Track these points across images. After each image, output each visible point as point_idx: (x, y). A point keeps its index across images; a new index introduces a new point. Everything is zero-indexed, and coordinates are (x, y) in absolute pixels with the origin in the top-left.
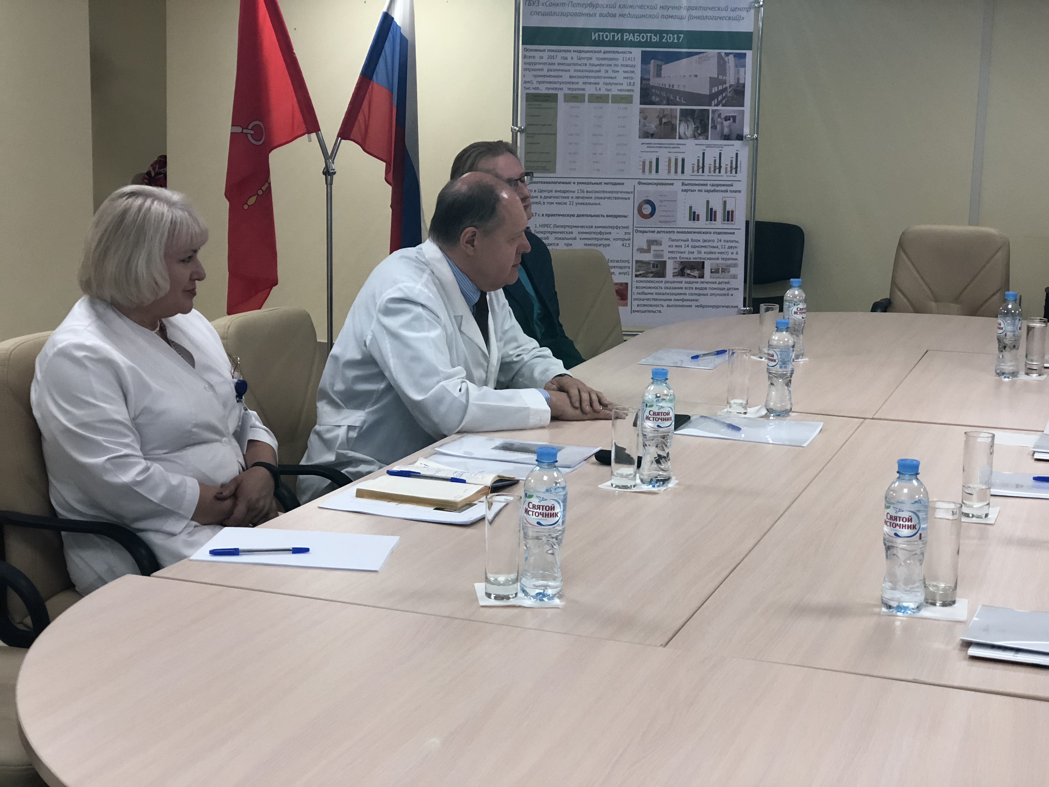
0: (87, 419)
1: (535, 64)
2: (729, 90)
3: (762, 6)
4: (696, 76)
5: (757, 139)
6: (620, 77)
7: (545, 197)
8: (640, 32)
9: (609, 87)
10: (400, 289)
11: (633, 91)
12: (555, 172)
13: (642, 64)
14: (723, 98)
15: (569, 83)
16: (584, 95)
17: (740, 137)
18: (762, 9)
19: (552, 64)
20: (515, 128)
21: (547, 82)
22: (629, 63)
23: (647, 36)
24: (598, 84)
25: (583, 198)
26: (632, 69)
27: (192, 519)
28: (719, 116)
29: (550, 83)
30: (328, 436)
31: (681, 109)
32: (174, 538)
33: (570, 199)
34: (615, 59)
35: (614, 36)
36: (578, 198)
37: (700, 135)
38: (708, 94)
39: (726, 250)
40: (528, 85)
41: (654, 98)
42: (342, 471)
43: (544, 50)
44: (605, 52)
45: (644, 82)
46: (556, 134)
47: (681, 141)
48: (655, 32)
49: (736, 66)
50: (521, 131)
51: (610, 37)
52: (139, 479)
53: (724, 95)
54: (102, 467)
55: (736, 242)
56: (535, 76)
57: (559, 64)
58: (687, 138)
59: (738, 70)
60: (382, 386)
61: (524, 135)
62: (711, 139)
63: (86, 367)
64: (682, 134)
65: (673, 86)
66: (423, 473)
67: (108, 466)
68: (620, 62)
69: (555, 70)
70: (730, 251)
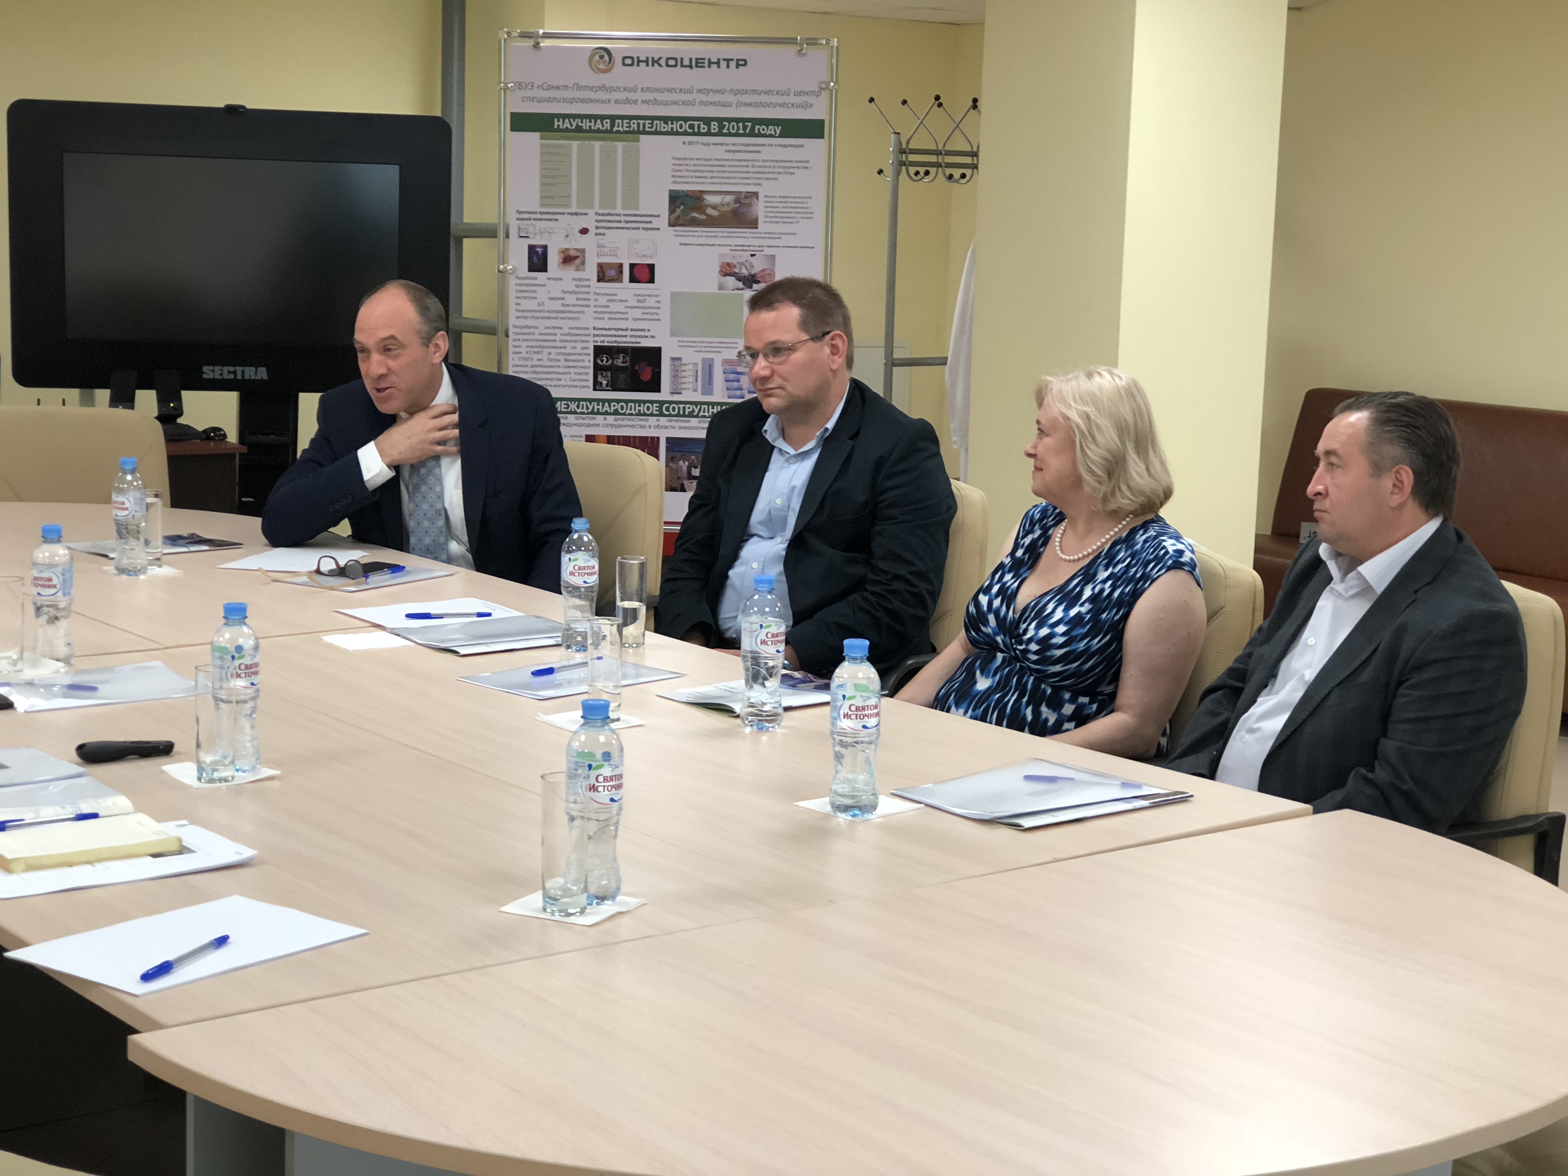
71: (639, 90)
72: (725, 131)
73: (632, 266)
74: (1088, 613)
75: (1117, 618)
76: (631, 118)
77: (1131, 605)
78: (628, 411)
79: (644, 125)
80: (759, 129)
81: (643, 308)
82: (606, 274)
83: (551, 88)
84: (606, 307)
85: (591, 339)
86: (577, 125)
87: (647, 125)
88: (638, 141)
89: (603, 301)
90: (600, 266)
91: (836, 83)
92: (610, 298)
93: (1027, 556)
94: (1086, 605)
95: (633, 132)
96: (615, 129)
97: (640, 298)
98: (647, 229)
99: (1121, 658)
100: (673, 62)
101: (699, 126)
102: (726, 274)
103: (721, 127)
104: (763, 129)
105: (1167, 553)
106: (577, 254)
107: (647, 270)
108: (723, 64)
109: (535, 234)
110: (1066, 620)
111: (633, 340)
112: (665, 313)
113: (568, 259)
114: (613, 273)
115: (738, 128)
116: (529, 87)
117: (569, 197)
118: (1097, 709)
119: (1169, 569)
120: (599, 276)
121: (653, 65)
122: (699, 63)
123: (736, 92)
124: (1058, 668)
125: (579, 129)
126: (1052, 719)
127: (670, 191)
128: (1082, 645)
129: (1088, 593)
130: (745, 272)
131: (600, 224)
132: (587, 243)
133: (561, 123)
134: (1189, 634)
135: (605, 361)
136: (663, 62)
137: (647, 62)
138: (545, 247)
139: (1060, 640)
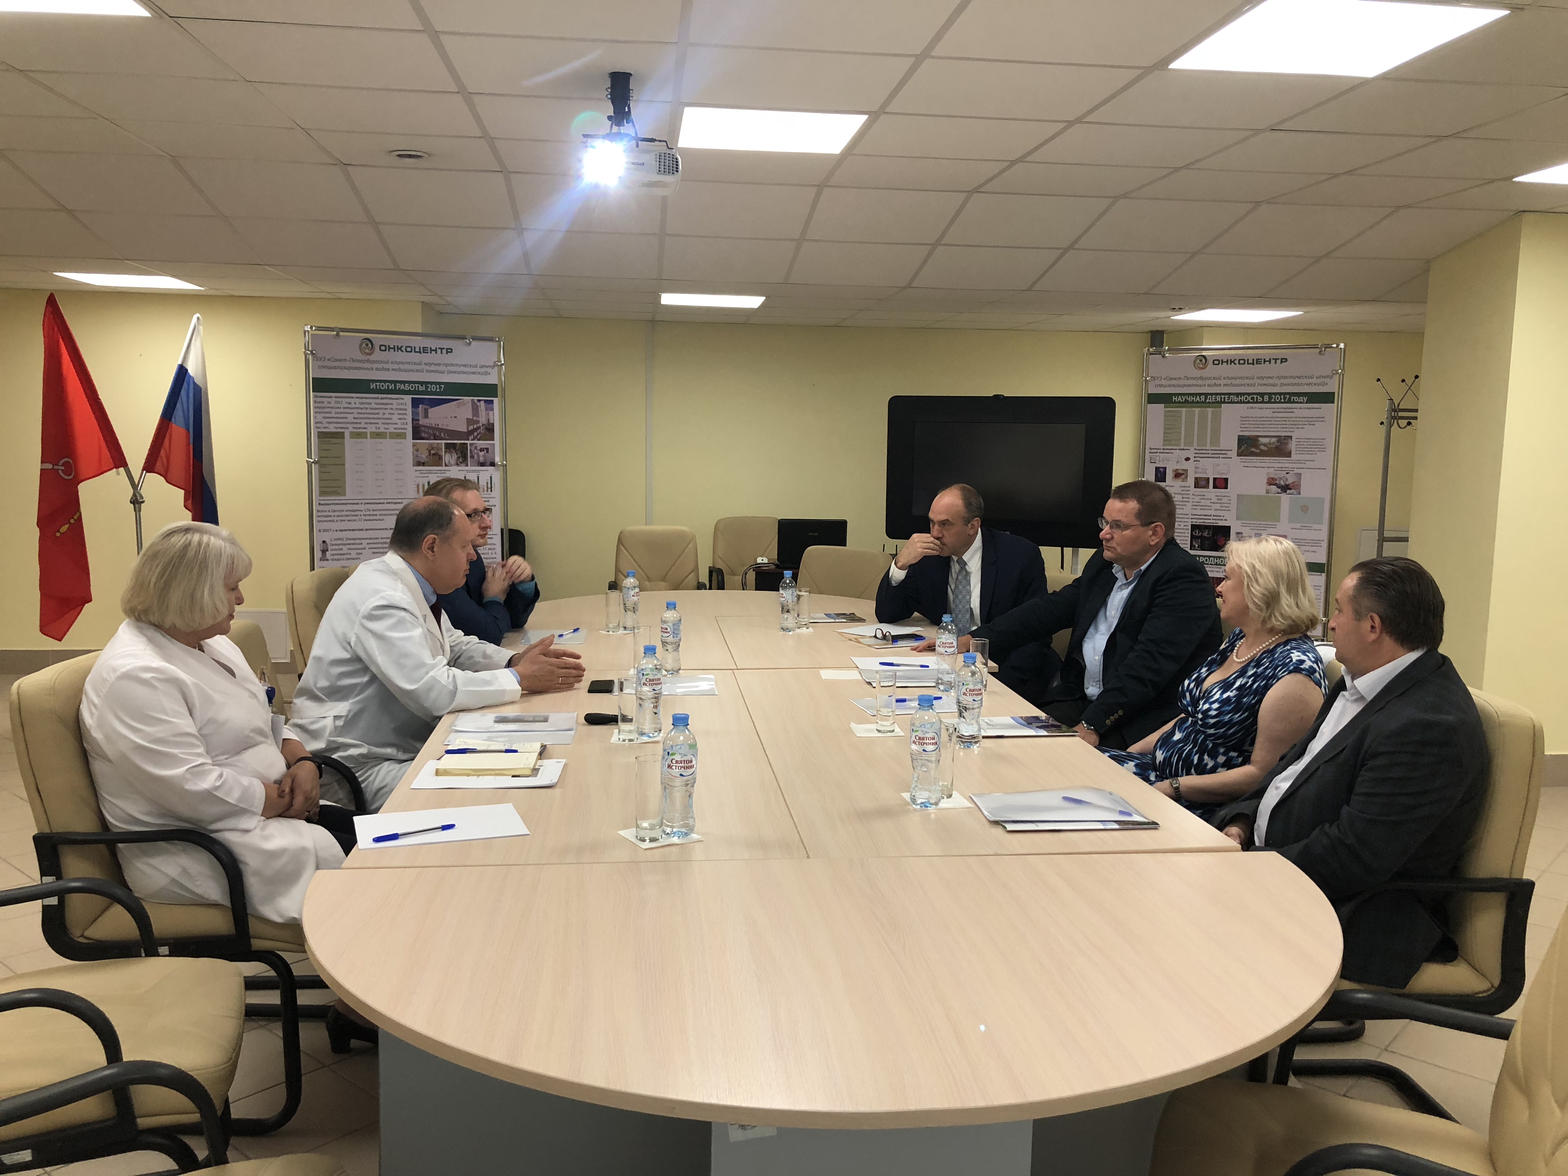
0: (160, 735)
1: (324, 408)
2: (482, 428)
3: (503, 364)
4: (456, 417)
5: (506, 465)
6: (395, 419)
7: (338, 516)
8: (409, 382)
9: (386, 426)
10: (383, 598)
11: (406, 429)
12: (345, 495)
13: (412, 407)
14: (478, 435)
15: (354, 423)
16: (366, 432)
17: (493, 464)
18: (504, 367)
19: (338, 408)
20: (310, 460)
21: (335, 423)
22: (403, 407)
23: (415, 386)
24: (378, 423)
25: (369, 515)
26: (404, 412)
27: (262, 815)
28: (476, 448)
29: (338, 423)
30: (314, 727)
31: (445, 443)
32: (250, 834)
33: (359, 517)
34: (391, 404)
35: (388, 386)
36: (365, 515)
37: (461, 463)
38: (466, 431)
39: (487, 551)
40: (319, 425)
41: (423, 434)
42: (333, 757)
43: (331, 397)
44: (381, 399)
45: (414, 422)
46: (344, 464)
47: (447, 468)
48: (421, 383)
49: (486, 410)
50: (315, 462)
51: (386, 387)
52: (218, 784)
53: (478, 432)
54: (183, 777)
55: (495, 545)
56: (325, 418)
57: (344, 408)
58: (451, 466)
59: (488, 413)
60: (366, 679)
61: (317, 466)
62: (471, 466)
63: (154, 687)
64: (447, 463)
65: (438, 425)
66: (478, 748)
67: (188, 776)
68: (395, 406)
69: (341, 413)
70: (490, 552)
71: (1222, 378)
72: (1273, 400)
73: (1215, 479)
74: (1234, 697)
75: (1253, 702)
76: (1217, 394)
77: (1263, 695)
78: (1210, 563)
79: (1224, 398)
80: (1293, 399)
81: (1220, 503)
82: (1201, 483)
83: (1171, 379)
84: (1199, 502)
85: (1190, 520)
86: (1186, 399)
87: (1226, 398)
88: (1220, 407)
89: (1197, 499)
90: (1196, 479)
91: (1343, 370)
92: (1202, 497)
93: (1219, 657)
94: (1234, 691)
95: (1218, 402)
96: (1208, 401)
97: (1219, 498)
98: (1224, 458)
99: (1256, 729)
100: (1243, 361)
101: (1257, 398)
102: (1271, 484)
103: (1270, 398)
104: (1296, 398)
105: (1291, 661)
106: (1183, 472)
107: (1223, 482)
108: (1273, 361)
109: (1160, 461)
110: (1220, 700)
111: (1214, 521)
112: (1233, 507)
113: (1177, 475)
114: (1204, 483)
115: (1281, 399)
116: (1159, 379)
117: (1180, 440)
118: (1242, 761)
119: (1290, 672)
120: (1195, 485)
121: (1231, 364)
122: (1258, 361)
123: (1279, 378)
124: (1212, 731)
125: (1186, 401)
126: (1211, 764)
127: (1239, 436)
128: (1227, 718)
129: (1238, 684)
130: (1282, 483)
131: (1197, 455)
132: (1189, 466)
133: (1176, 399)
134: (1302, 717)
135: (1197, 533)
136: (1236, 362)
137: (1227, 362)
138: (1165, 468)
139: (1213, 713)
